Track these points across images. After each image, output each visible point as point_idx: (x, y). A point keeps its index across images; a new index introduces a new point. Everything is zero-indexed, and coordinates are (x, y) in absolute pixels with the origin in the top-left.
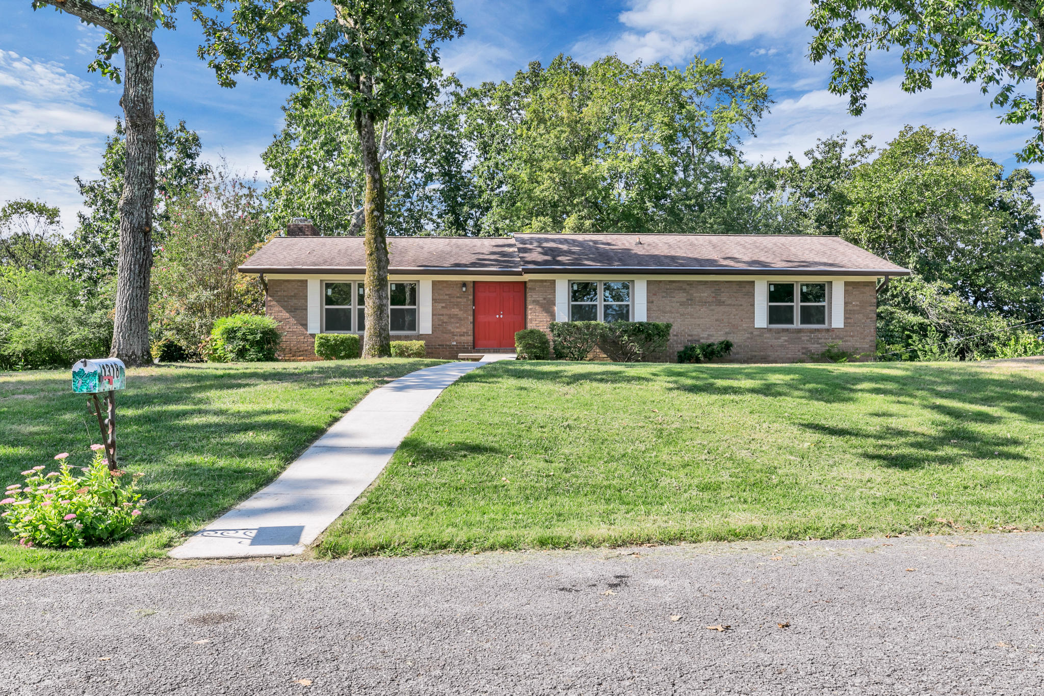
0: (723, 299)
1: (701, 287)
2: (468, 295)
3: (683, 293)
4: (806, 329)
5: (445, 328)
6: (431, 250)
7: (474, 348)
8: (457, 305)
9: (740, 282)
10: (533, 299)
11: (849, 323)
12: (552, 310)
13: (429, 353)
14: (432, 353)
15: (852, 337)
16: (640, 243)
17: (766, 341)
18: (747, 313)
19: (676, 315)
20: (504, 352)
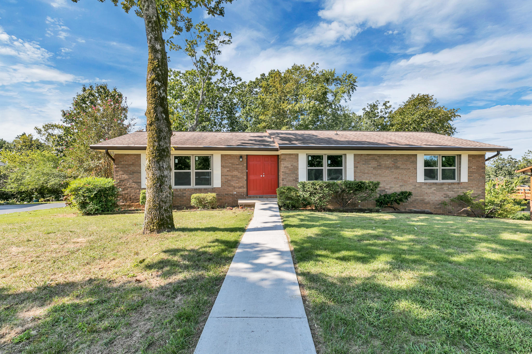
0: (399, 165)
1: (386, 158)
2: (244, 163)
3: (375, 161)
4: (446, 183)
5: (229, 184)
6: (221, 137)
7: (247, 196)
8: (236, 169)
9: (408, 155)
10: (284, 166)
11: (471, 179)
12: (296, 172)
13: (219, 199)
14: (221, 199)
15: (472, 187)
16: (337, 134)
17: (423, 190)
18: (412, 174)
19: (371, 175)
20: (265, 198)
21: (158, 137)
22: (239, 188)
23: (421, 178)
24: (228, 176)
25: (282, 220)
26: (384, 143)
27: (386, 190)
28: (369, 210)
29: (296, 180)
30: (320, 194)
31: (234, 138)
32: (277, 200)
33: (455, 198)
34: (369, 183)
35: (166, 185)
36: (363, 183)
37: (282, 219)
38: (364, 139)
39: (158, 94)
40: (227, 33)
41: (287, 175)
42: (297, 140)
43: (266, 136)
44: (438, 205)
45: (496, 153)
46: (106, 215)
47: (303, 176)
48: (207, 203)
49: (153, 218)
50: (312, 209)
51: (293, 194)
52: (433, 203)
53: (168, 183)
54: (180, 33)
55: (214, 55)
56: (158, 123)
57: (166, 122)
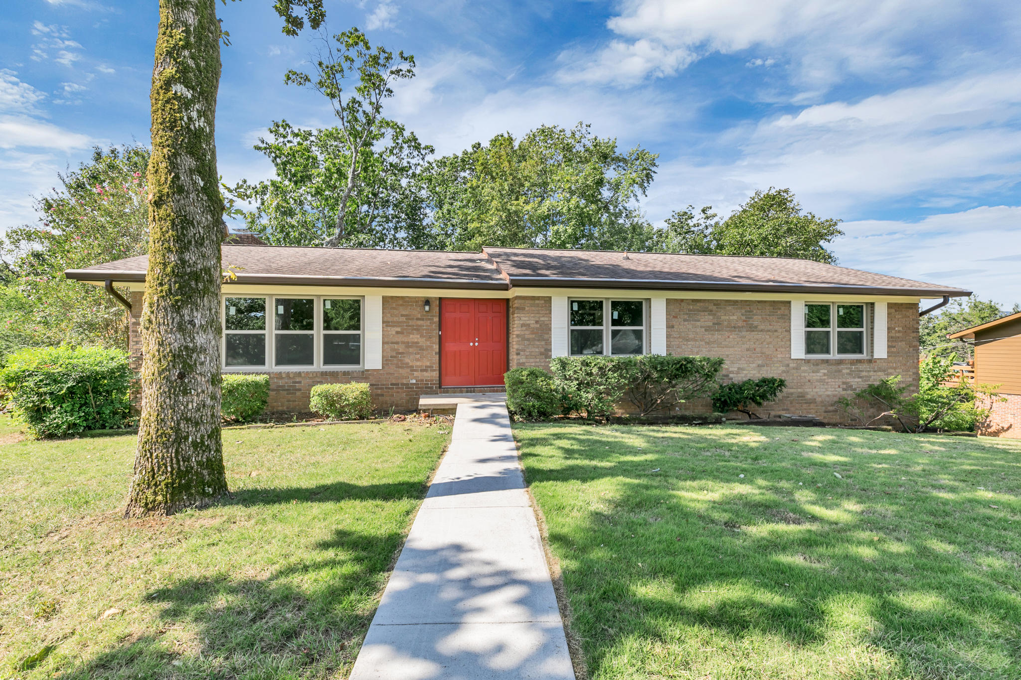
0: (756, 323)
1: (730, 308)
2: (433, 316)
3: (709, 314)
4: (846, 360)
5: (401, 360)
6: (385, 260)
7: (440, 387)
8: (417, 330)
9: (774, 302)
10: (519, 323)
11: (892, 352)
12: (546, 336)
13: (378, 395)
14: (382, 395)
15: (895, 368)
16: (628, 258)
17: (803, 374)
18: (782, 341)
19: (701, 343)
20: (480, 392)
21: (178, 239)
22: (422, 371)
23: (798, 350)
24: (397, 343)
25: (520, 452)
26: (725, 276)
27: (731, 375)
28: (700, 418)
29: (546, 353)
30: (600, 384)
31: (414, 262)
32: (506, 396)
33: (865, 391)
34: (701, 361)
35: (200, 374)
36: (690, 361)
37: (518, 448)
38: (684, 269)
39: (181, 119)
40: (405, 55)
41: (526, 342)
42: (548, 267)
43: (481, 260)
44: (832, 405)
45: (941, 300)
46: (96, 439)
47: (560, 346)
48: (348, 405)
49: (156, 469)
50: (582, 418)
51: (540, 382)
52: (822, 402)
53: (206, 368)
54: (298, 31)
55: (378, 97)
56: (179, 201)
57: (205, 198)
